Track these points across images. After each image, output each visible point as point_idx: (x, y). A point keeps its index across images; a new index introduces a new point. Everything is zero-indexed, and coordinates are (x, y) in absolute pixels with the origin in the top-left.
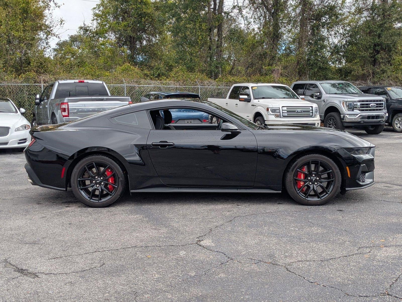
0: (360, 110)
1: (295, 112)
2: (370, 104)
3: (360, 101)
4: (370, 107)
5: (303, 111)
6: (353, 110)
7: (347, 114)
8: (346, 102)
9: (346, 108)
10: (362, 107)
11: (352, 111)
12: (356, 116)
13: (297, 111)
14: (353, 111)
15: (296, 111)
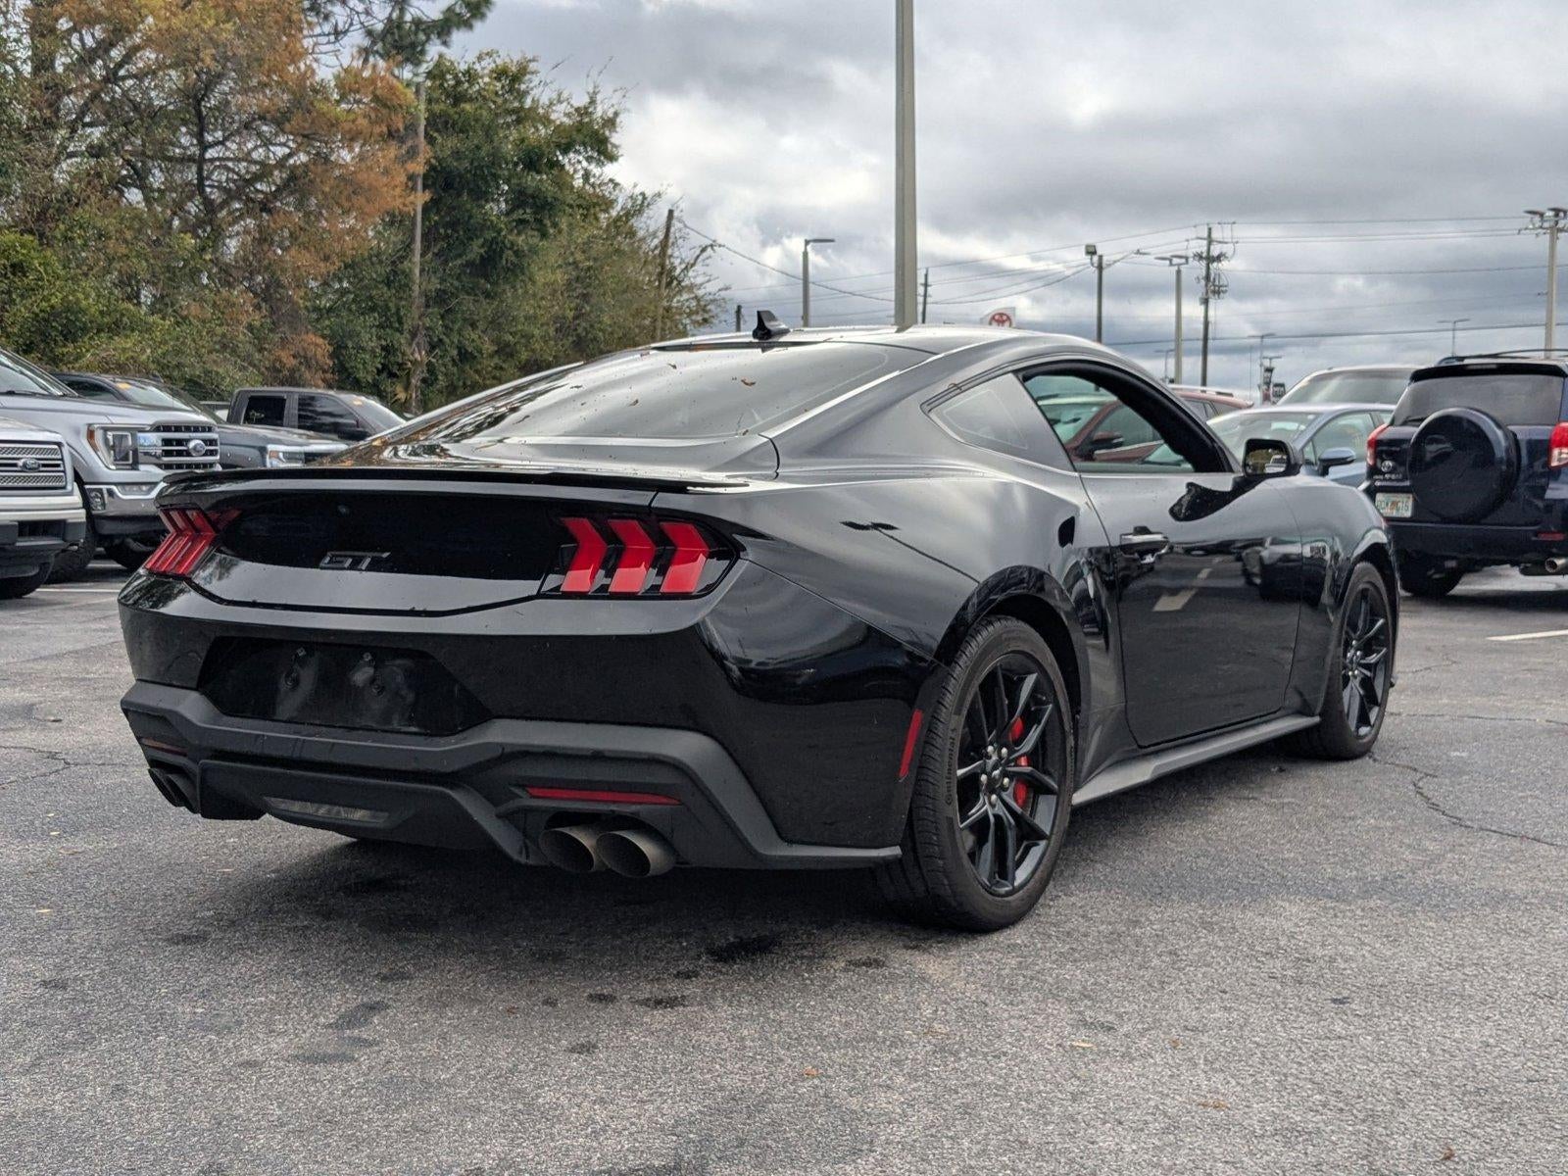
0: (159, 466)
1: (15, 465)
2: (188, 441)
3: (158, 428)
4: (188, 454)
5: (44, 465)
6: (134, 466)
7: (115, 484)
8: (106, 430)
9: (108, 457)
10: (168, 453)
11: (133, 469)
12: (149, 492)
13: (25, 465)
14: (137, 469)
15: (20, 463)
